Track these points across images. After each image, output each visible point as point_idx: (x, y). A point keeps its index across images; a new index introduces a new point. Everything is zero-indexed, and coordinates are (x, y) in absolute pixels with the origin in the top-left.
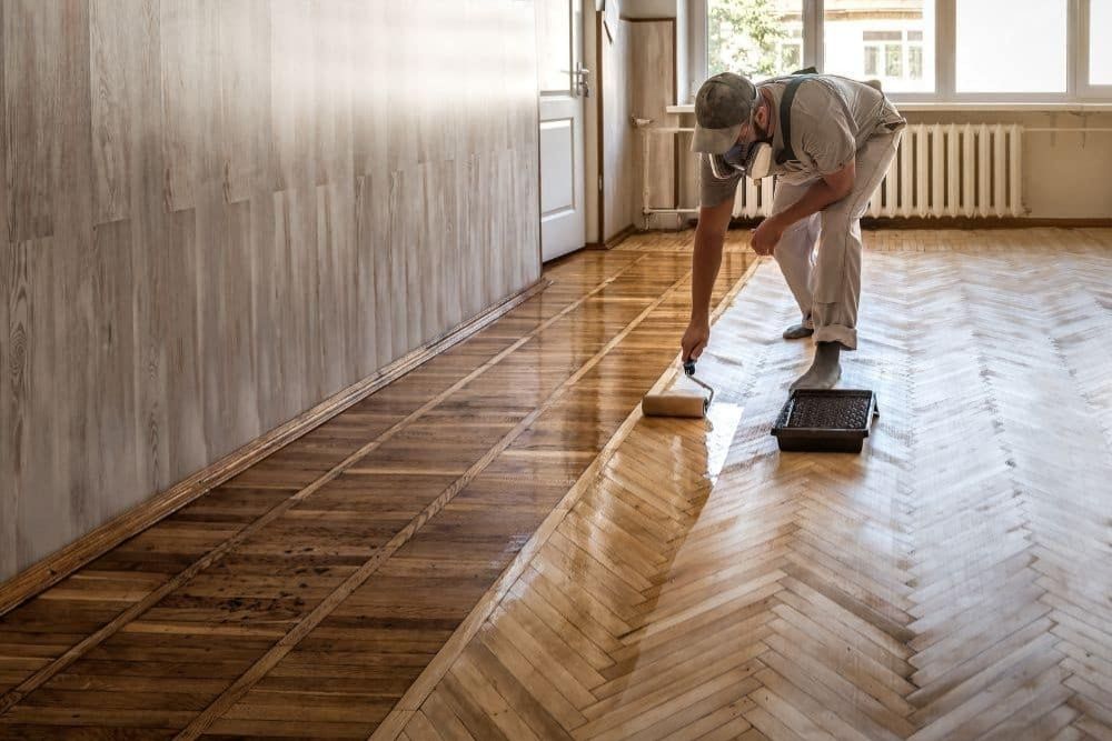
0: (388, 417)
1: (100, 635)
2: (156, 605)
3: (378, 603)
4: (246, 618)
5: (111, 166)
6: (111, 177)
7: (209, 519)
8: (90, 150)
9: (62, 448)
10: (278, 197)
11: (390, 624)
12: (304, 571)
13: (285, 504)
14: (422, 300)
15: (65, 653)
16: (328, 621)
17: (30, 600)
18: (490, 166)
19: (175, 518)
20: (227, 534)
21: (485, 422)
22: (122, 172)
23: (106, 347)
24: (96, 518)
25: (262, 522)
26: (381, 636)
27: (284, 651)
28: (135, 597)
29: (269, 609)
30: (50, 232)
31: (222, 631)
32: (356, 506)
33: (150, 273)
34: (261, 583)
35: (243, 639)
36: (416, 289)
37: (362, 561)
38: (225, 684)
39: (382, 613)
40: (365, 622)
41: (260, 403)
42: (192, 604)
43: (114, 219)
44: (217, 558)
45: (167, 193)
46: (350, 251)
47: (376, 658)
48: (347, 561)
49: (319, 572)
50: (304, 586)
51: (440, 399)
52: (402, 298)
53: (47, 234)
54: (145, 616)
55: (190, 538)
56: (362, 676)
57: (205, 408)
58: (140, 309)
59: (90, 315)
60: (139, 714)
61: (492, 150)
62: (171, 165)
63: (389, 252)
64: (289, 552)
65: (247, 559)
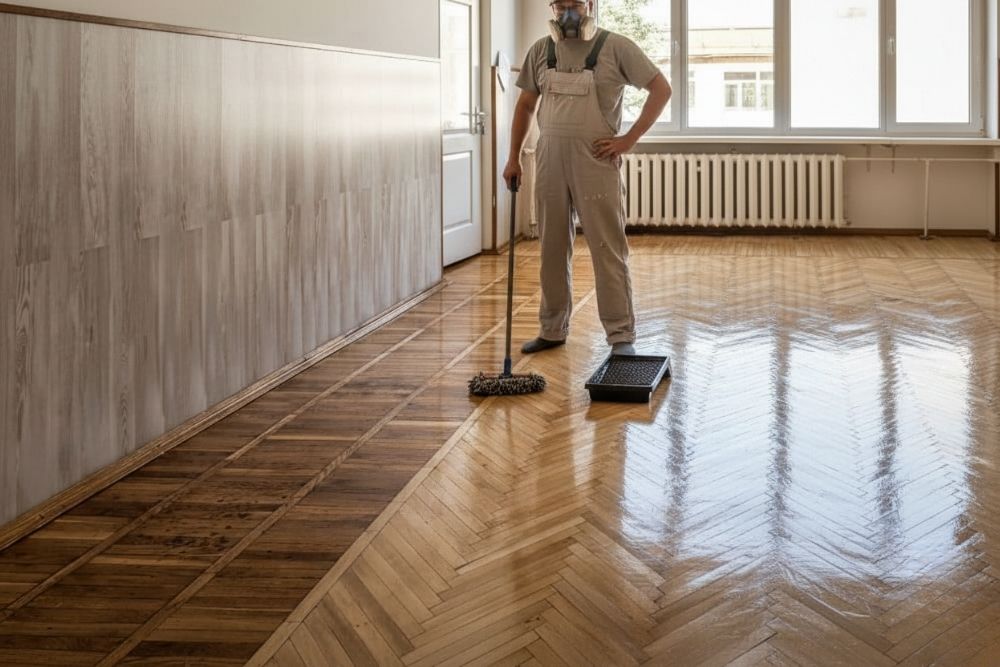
0: (307, 393)
1: (72, 566)
2: (116, 543)
3: (283, 540)
4: (184, 552)
5: (94, 205)
6: (95, 213)
7: (163, 475)
8: (79, 194)
9: (53, 421)
10: (225, 224)
11: (290, 556)
12: (230, 516)
13: (222, 464)
14: (342, 300)
15: (45, 580)
16: (244, 555)
17: (23, 539)
18: (400, 193)
19: (137, 475)
20: (176, 487)
21: (379, 398)
22: (103, 210)
23: (88, 344)
24: (77, 475)
25: (203, 477)
26: (283, 565)
27: (210, 577)
28: (103, 536)
29: (201, 545)
30: (47, 258)
31: (164, 563)
32: (274, 465)
33: (124, 287)
34: (198, 525)
35: (179, 569)
36: (336, 292)
37: (274, 508)
38: (162, 603)
39: (285, 549)
40: (270, 556)
41: (207, 384)
42: (144, 542)
43: (97, 246)
44: (166, 506)
45: (137, 225)
46: (282, 263)
47: (277, 582)
48: (264, 508)
49: (242, 516)
50: (229, 527)
51: (347, 380)
52: (325, 298)
53: (46, 259)
54: (109, 551)
55: (146, 490)
56: (267, 596)
57: (164, 389)
58: (115, 313)
59: (76, 319)
60: (97, 626)
61: (402, 179)
62: (140, 204)
63: (314, 263)
64: (222, 501)
65: (189, 506)
